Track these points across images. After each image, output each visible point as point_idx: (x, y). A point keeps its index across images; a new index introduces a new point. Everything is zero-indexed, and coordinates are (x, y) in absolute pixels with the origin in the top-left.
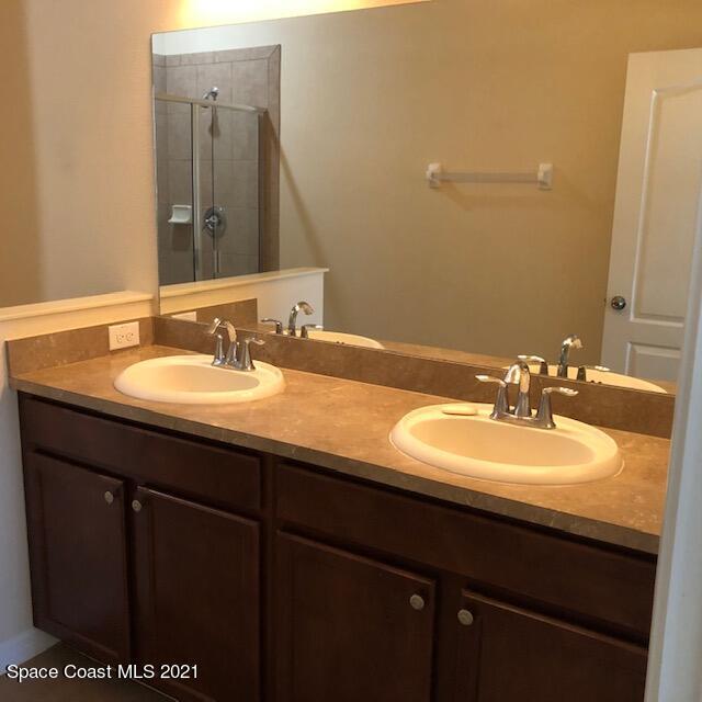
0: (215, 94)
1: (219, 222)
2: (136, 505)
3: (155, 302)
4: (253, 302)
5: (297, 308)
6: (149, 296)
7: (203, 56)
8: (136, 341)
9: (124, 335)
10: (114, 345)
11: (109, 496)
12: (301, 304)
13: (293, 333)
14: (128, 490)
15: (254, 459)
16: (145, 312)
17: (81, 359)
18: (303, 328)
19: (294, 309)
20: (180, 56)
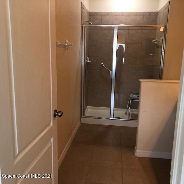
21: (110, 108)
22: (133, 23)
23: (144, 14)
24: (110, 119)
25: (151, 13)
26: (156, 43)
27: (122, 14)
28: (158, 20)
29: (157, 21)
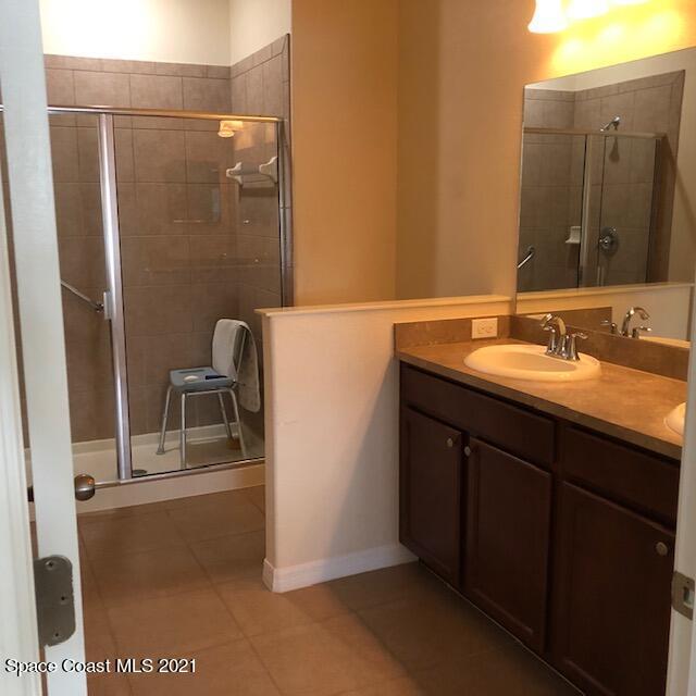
0: (616, 124)
1: (612, 243)
2: (467, 450)
3: (513, 303)
4: (609, 310)
5: (632, 312)
6: (508, 298)
7: (609, 88)
8: (494, 334)
9: (484, 327)
10: (475, 335)
11: (450, 442)
12: (636, 309)
13: (626, 334)
14: (464, 439)
15: (549, 422)
16: (504, 311)
17: (449, 343)
18: (634, 330)
19: (629, 313)
20: (588, 91)
21: (114, 440)
22: (146, 104)
23: (181, 72)
24: (122, 482)
25: (206, 71)
26: (239, 178)
27: (100, 66)
28: (233, 98)
29: (230, 100)
